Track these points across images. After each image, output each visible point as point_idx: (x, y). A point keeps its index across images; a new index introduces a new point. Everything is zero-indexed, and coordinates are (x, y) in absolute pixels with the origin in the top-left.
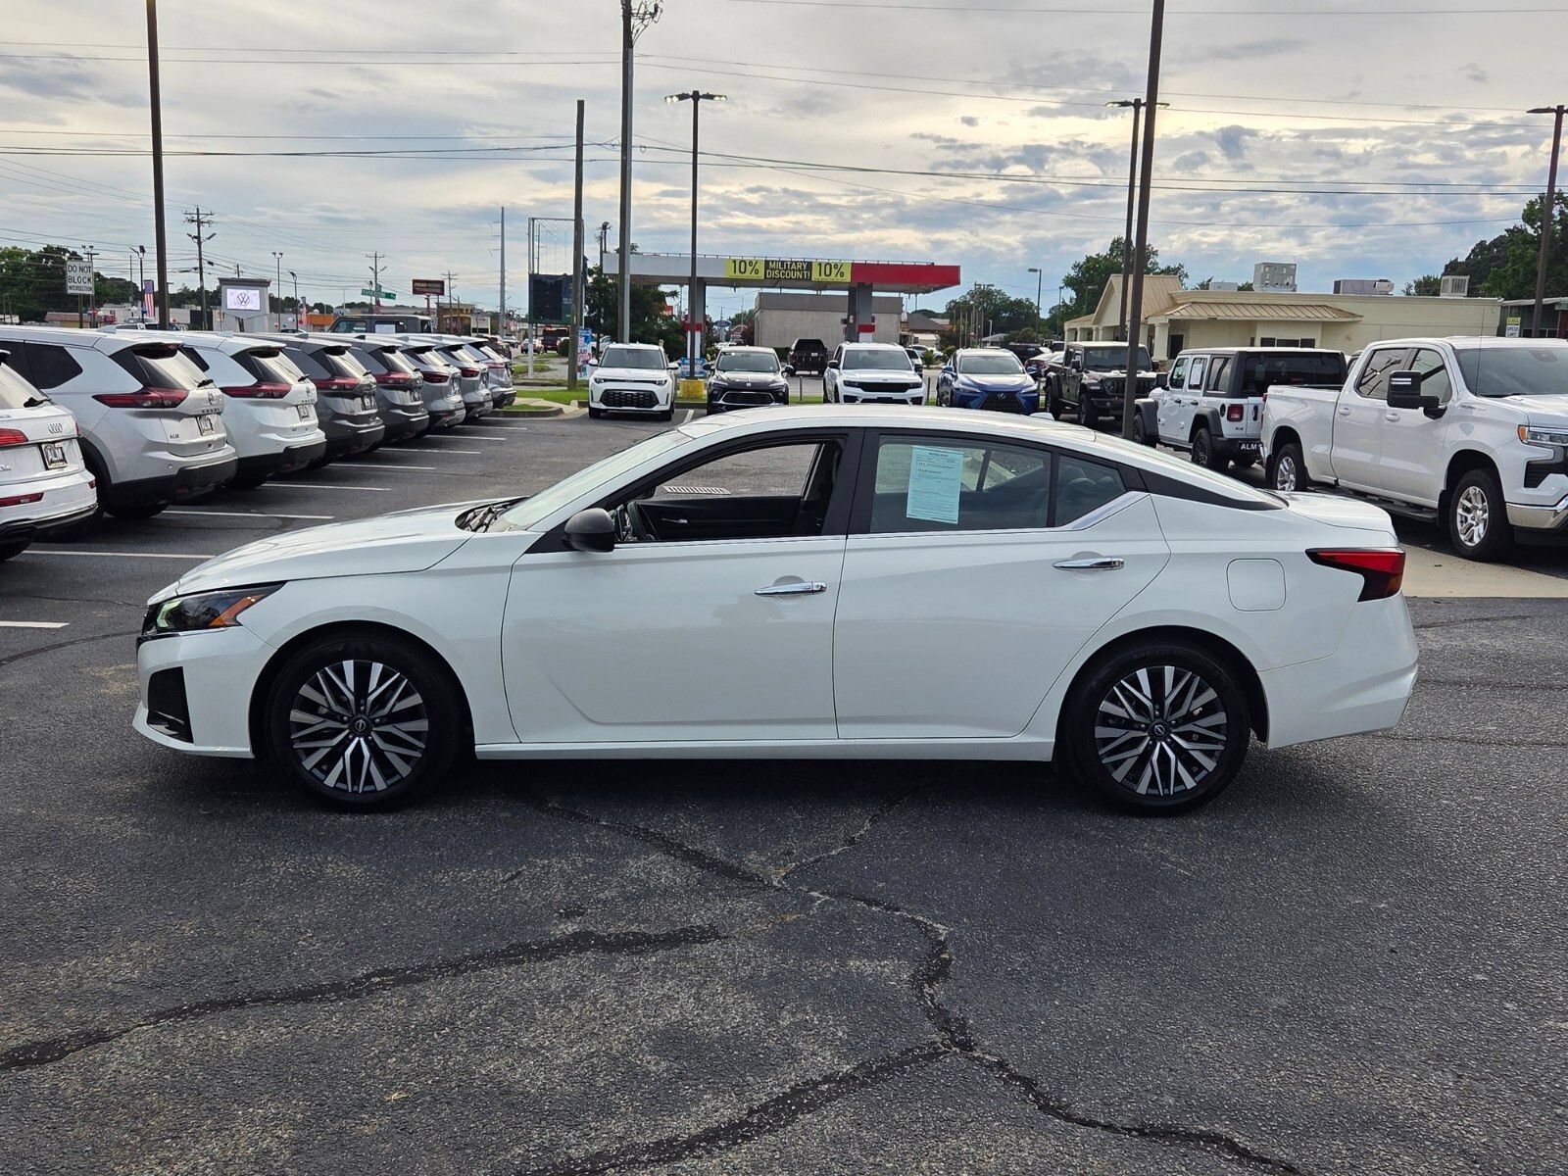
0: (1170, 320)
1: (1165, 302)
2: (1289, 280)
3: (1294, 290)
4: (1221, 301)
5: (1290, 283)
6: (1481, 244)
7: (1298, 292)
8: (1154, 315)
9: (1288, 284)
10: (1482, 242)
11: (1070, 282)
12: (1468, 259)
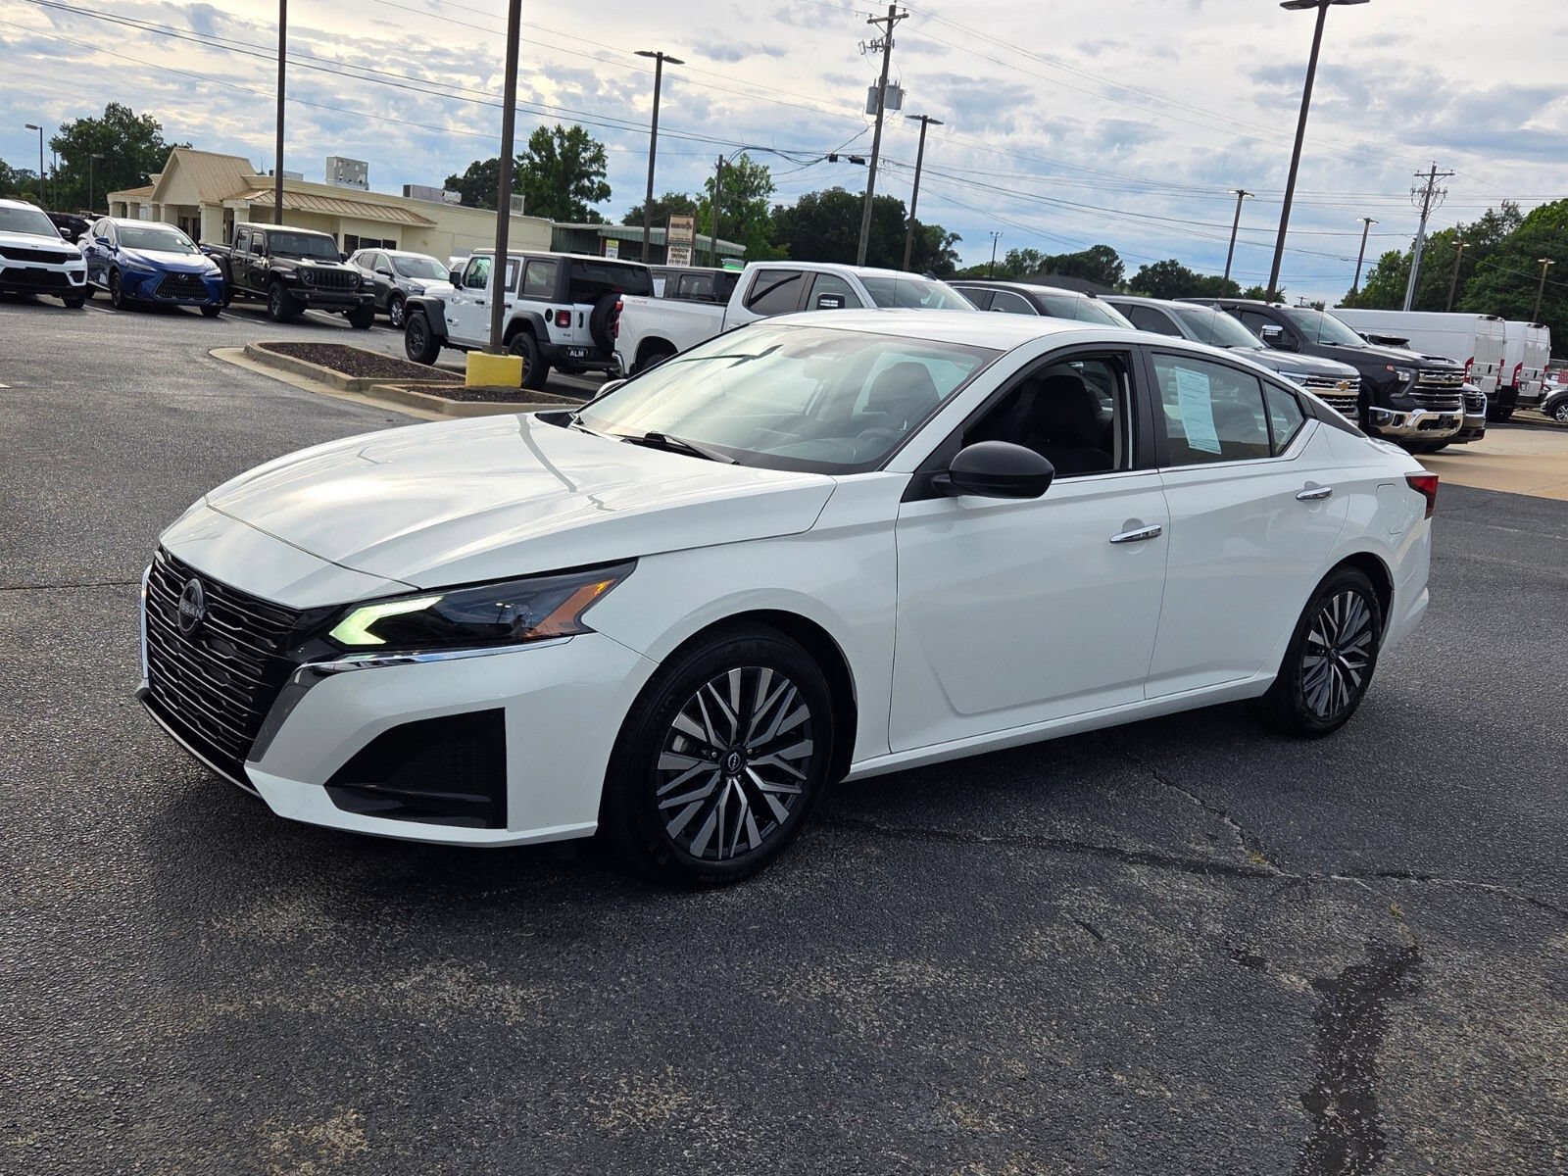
0: (251, 206)
1: (239, 186)
2: (362, 177)
3: (367, 189)
4: (301, 191)
5: (364, 181)
6: (476, 165)
7: (370, 191)
8: (230, 198)
9: (361, 182)
10: (477, 162)
11: (57, 146)
12: (465, 177)
